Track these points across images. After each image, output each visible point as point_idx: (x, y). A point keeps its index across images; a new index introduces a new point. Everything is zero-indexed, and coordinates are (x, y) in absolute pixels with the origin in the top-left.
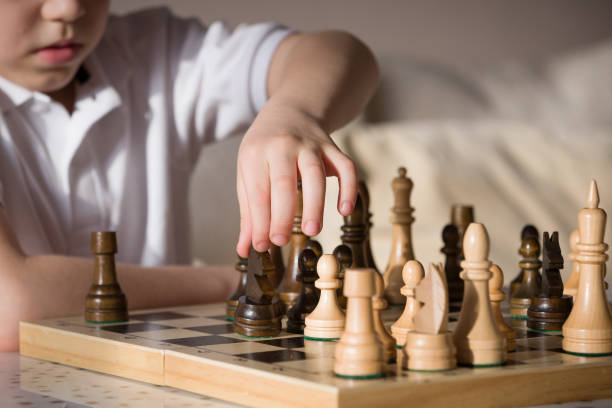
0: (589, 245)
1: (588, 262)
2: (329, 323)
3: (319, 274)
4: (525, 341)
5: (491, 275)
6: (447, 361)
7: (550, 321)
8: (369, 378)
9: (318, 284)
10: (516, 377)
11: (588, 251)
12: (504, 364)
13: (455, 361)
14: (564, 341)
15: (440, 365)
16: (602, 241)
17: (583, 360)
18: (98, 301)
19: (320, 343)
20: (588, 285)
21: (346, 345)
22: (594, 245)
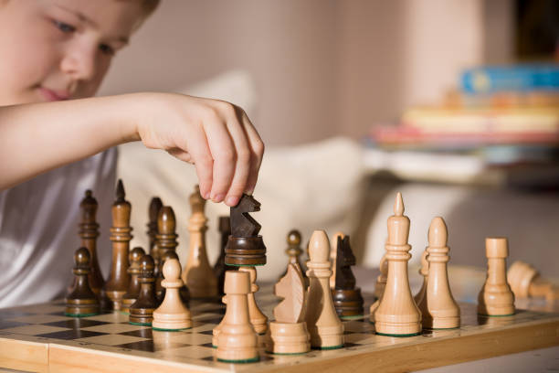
0: (398, 246)
1: (397, 260)
2: (177, 316)
3: (165, 275)
6: (305, 345)
7: (344, 308)
8: (249, 362)
9: (164, 284)
11: (397, 251)
13: (309, 345)
14: (377, 326)
15: (301, 348)
16: (406, 243)
19: (167, 333)
20: (396, 279)
21: (228, 335)
22: (402, 246)
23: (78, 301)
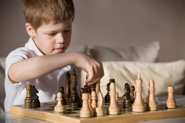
0: (138, 88)
1: (138, 92)
4: (122, 109)
5: (116, 94)
7: (128, 105)
10: (121, 117)
12: (119, 114)
16: (141, 87)
17: (137, 113)
18: (27, 101)
21: (83, 110)
23: (73, 104)
